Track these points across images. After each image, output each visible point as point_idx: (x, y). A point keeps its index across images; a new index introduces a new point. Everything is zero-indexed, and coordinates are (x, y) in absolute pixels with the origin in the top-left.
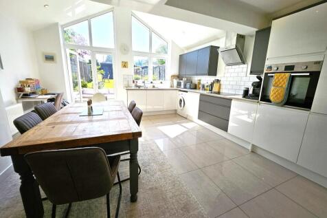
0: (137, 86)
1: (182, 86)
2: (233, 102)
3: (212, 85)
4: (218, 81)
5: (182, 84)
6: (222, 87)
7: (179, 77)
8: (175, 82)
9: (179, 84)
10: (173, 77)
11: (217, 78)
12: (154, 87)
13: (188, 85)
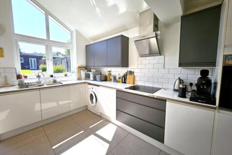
0: (21, 85)
1: (92, 78)
2: (168, 104)
3: (125, 77)
4: (131, 73)
5: (91, 76)
6: (137, 78)
7: (87, 68)
8: (83, 73)
9: (88, 77)
10: (80, 68)
11: (129, 69)
12: (55, 82)
13: (98, 77)
